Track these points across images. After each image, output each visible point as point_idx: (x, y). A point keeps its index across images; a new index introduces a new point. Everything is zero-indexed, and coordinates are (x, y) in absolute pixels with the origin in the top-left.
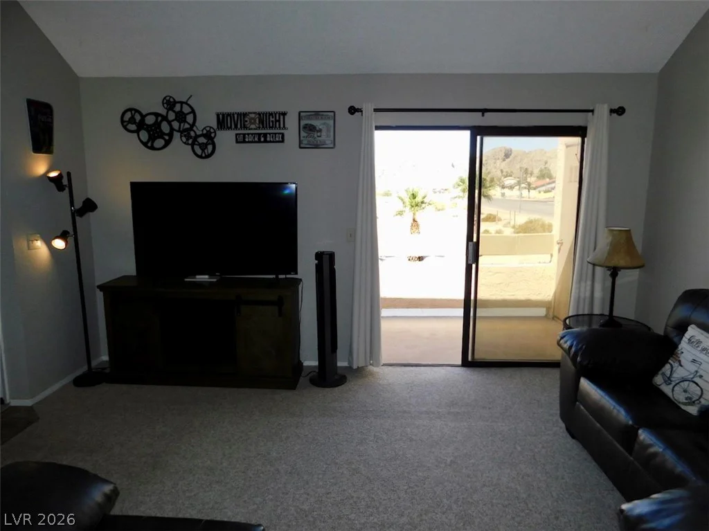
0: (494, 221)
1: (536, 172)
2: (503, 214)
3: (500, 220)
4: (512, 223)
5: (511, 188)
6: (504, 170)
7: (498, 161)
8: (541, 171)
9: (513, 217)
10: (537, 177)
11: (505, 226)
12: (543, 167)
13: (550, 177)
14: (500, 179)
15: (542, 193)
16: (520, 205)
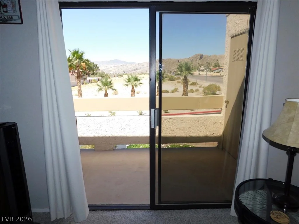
0: (196, 85)
1: (213, 64)
2: (199, 82)
3: (198, 84)
4: (203, 86)
5: (203, 71)
6: (200, 64)
7: (197, 60)
8: (215, 64)
9: (203, 83)
10: (214, 66)
11: (200, 87)
12: (216, 62)
13: (219, 66)
14: (198, 67)
15: (216, 73)
16: (206, 78)
